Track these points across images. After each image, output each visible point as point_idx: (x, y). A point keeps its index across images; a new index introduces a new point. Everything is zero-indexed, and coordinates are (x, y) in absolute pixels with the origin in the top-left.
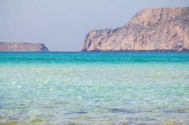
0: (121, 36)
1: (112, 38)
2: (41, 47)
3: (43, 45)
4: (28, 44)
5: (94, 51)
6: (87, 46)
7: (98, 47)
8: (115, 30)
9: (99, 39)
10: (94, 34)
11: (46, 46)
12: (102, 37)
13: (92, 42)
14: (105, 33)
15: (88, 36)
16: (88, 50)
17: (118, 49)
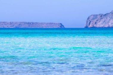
0: (109, 18)
1: (103, 20)
2: (60, 25)
3: (61, 24)
4: (52, 23)
5: (92, 27)
6: (88, 25)
7: (95, 25)
8: (105, 15)
9: (95, 21)
10: (92, 17)
11: (63, 25)
12: (97, 19)
13: (91, 22)
14: (99, 17)
15: (88, 18)
16: (89, 27)
17: (107, 26)
